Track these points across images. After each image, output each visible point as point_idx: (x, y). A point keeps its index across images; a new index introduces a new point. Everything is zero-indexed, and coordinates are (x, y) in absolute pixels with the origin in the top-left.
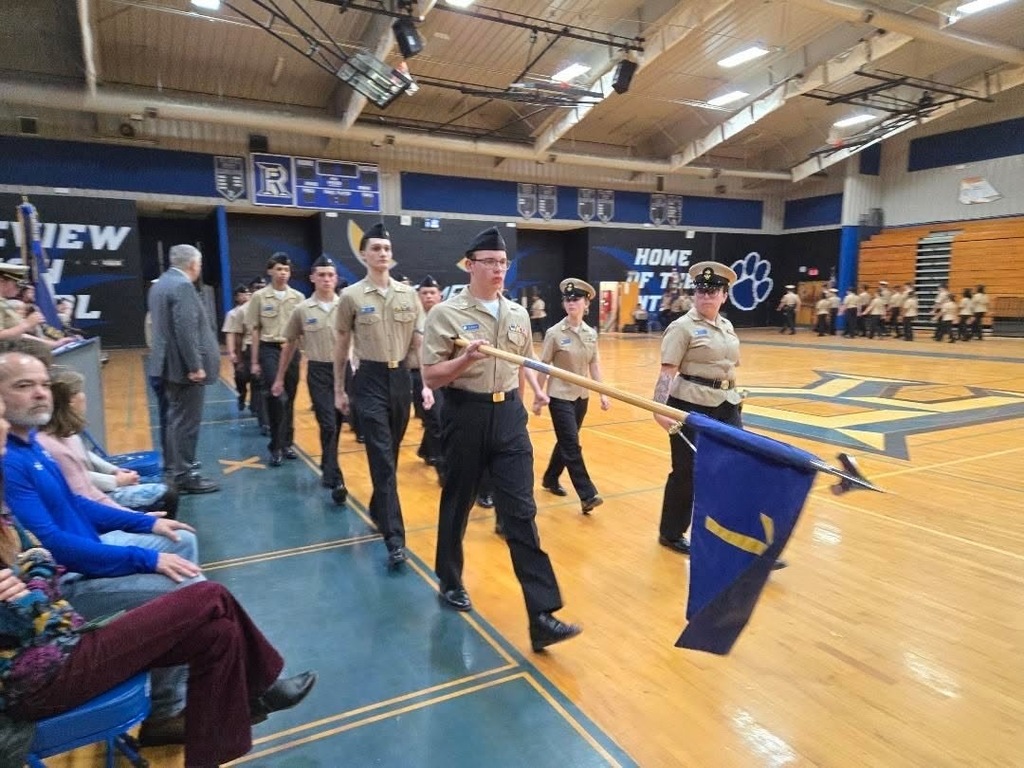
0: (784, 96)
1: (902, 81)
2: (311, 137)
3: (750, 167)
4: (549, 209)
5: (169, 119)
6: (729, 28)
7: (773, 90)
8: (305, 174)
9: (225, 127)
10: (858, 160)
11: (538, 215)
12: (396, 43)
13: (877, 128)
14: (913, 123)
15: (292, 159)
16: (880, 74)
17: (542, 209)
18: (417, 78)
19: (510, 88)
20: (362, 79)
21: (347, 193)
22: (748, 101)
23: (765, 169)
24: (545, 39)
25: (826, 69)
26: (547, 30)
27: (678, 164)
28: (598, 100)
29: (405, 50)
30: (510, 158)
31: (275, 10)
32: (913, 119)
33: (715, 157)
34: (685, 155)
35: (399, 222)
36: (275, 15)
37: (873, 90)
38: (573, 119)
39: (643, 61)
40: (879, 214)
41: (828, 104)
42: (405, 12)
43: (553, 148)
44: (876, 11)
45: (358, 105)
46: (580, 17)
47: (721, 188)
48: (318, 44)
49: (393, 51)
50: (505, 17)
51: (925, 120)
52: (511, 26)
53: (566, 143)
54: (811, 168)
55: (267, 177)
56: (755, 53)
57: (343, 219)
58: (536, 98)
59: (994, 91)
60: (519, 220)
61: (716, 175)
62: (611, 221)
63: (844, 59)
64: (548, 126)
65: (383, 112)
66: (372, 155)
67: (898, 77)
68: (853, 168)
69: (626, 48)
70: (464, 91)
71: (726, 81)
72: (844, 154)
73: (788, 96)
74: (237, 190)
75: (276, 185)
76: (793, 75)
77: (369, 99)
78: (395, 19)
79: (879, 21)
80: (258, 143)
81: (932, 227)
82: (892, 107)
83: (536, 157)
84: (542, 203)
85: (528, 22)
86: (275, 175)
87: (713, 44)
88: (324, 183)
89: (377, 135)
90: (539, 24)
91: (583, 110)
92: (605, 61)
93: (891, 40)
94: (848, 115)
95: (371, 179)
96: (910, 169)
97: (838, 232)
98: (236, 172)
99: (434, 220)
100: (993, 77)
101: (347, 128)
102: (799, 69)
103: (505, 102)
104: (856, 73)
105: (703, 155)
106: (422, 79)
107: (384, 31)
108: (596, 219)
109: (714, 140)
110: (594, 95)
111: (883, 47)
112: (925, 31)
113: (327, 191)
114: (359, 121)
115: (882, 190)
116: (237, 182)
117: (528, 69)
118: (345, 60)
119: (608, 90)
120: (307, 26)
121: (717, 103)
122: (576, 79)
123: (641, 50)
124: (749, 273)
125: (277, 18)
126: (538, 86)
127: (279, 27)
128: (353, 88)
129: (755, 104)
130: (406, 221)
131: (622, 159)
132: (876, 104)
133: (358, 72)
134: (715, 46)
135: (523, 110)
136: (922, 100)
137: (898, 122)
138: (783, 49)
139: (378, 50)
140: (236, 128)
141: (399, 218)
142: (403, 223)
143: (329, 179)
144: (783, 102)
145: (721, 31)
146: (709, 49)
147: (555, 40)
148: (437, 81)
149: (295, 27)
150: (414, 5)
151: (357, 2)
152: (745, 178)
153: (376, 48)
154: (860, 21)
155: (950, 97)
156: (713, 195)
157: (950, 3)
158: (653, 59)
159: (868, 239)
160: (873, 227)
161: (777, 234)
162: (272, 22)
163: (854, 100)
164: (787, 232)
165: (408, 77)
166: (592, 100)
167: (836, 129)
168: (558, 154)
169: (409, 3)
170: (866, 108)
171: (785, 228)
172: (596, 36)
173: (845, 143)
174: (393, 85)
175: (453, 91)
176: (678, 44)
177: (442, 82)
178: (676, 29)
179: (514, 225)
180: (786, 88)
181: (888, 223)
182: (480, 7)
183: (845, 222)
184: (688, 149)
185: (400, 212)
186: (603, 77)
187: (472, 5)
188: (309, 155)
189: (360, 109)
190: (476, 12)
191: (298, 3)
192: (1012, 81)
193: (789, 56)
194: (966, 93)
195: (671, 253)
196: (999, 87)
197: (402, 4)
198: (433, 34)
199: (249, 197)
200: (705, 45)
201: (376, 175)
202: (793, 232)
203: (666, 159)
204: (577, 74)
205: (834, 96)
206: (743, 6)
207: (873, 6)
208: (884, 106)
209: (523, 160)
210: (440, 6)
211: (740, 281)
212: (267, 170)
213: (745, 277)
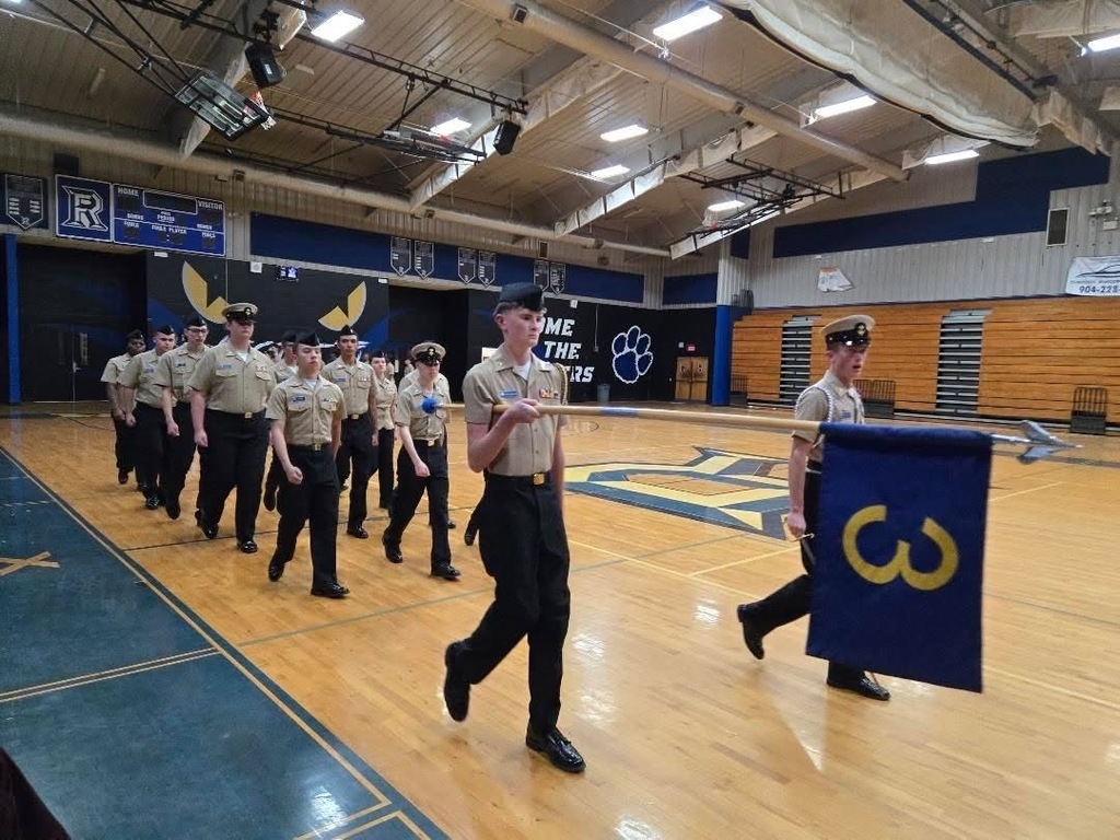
0: (663, 175)
1: (769, 172)
2: (138, 163)
3: (630, 242)
4: (425, 265)
6: (611, 102)
7: (653, 169)
8: (126, 205)
9: (22, 141)
10: (729, 241)
11: (413, 272)
12: (250, 70)
13: (746, 214)
14: (778, 213)
15: (112, 187)
16: (747, 163)
17: (418, 267)
18: (273, 111)
19: (383, 135)
20: (207, 105)
21: (183, 231)
22: (629, 177)
23: (645, 244)
24: (422, 88)
25: (700, 153)
26: (425, 79)
27: (561, 232)
28: (481, 158)
29: (260, 79)
30: (384, 209)
31: (97, 13)
32: (777, 209)
33: (596, 228)
34: (569, 224)
35: (249, 268)
36: (97, 19)
37: (743, 178)
38: (452, 176)
39: (528, 125)
40: (749, 295)
41: (703, 188)
42: (260, 38)
43: (428, 203)
44: (746, 104)
45: (200, 131)
46: (461, 71)
47: (603, 260)
48: (151, 59)
49: (247, 77)
50: (379, 59)
51: (787, 211)
52: (385, 71)
53: (444, 199)
54: (686, 248)
55: (77, 204)
56: (635, 131)
57: (175, 263)
58: (414, 148)
59: (845, 189)
60: (392, 276)
61: (598, 246)
62: (493, 284)
63: (715, 147)
64: (426, 179)
65: (235, 144)
66: (217, 190)
67: (764, 169)
68: (726, 250)
69: (509, 109)
70: (328, 130)
71: (607, 155)
72: (718, 236)
73: (666, 177)
74: (34, 218)
75: (88, 214)
76: (673, 154)
77: (212, 126)
78: (248, 44)
79: (748, 114)
80: (66, 162)
81: (795, 312)
82: (759, 196)
83: (412, 211)
84: (418, 261)
85: (404, 68)
86: (89, 203)
87: (595, 117)
88: (152, 216)
89: (225, 169)
90: (416, 71)
91: (464, 166)
92: (487, 120)
93: (759, 132)
94: (721, 200)
95: (215, 218)
96: (776, 255)
97: (714, 310)
98: (35, 196)
99: (291, 268)
100: (845, 177)
101: (185, 156)
102: (677, 150)
103: (379, 149)
104: (727, 160)
105: (587, 225)
106: (281, 113)
107: (236, 54)
108: (477, 280)
109: (596, 211)
110: (475, 153)
111: (753, 139)
112: (788, 128)
113: (156, 227)
114: (199, 151)
115: (752, 272)
116: (35, 208)
117: (404, 116)
118: (186, 81)
119: (490, 150)
120: (139, 37)
121: (599, 175)
122: (456, 133)
123: (524, 113)
124: (631, 347)
125: (99, 25)
126: (414, 136)
127: (102, 35)
128: (196, 113)
129: (636, 180)
130: (256, 267)
131: (504, 220)
132: (744, 191)
133: (201, 96)
134: (597, 118)
135: (398, 160)
136: (785, 192)
137: (764, 210)
138: (662, 130)
139: (228, 74)
140: (38, 143)
141: (249, 264)
142: (253, 270)
143: (159, 212)
144: (662, 181)
145: (602, 104)
146: (592, 121)
147: (434, 91)
148: (298, 118)
149: (123, 37)
150: (271, 32)
151: (203, 19)
152: (626, 252)
153: (226, 72)
154: (731, 112)
155: (809, 191)
156: (596, 266)
157: (808, 104)
158: (536, 124)
159: (740, 319)
160: (744, 307)
161: (657, 308)
162: (92, 27)
163: (726, 186)
164: (667, 307)
165: (263, 108)
166: (474, 158)
167: (711, 212)
168: (437, 210)
169: (264, 28)
170: (738, 194)
171: (664, 303)
172: (477, 92)
173: (718, 226)
174: (244, 115)
175: (317, 130)
176: (561, 112)
177: (304, 119)
178: (559, 97)
179: (385, 281)
180: (664, 168)
181: (757, 304)
182: (350, 45)
183: (720, 301)
184: (571, 218)
185: (249, 257)
186: (485, 136)
187: (341, 40)
188: (134, 184)
189: (203, 137)
190: (346, 50)
191: (127, 12)
192: (861, 181)
193: (666, 138)
194: (823, 188)
195: (555, 322)
196: (850, 186)
197: (257, 28)
198: (294, 67)
199: (51, 226)
200: (588, 116)
201: (219, 214)
202: (671, 307)
203: (550, 226)
204: (458, 130)
205: (708, 180)
206: (623, 84)
207: (743, 100)
208: (752, 194)
209: (397, 212)
210: (304, 37)
211: (623, 353)
212: (77, 196)
213: (627, 350)
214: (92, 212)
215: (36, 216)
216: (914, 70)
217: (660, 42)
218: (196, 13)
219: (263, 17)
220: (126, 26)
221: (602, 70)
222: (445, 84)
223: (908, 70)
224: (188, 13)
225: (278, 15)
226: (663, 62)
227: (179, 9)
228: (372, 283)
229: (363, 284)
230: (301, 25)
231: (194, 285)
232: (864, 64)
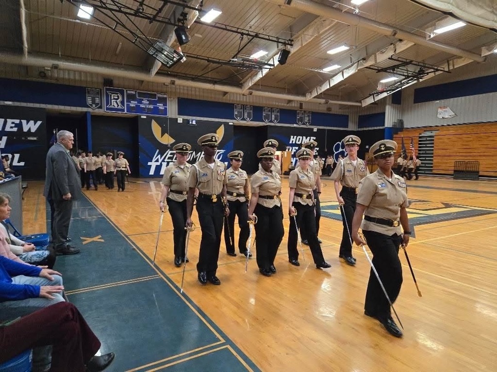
0: (357, 67)
1: (411, 62)
2: (134, 80)
3: (342, 100)
4: (249, 116)
5: (64, 70)
6: (331, 37)
7: (352, 65)
8: (131, 98)
9: (92, 74)
10: (391, 97)
11: (244, 119)
12: (176, 38)
13: (399, 83)
14: (415, 82)
15: (125, 90)
16: (400, 59)
17: (246, 116)
18: (186, 55)
19: (230, 61)
20: (160, 55)
21: (151, 107)
22: (341, 70)
23: (349, 100)
24: (247, 39)
25: (376, 56)
26: (248, 35)
27: (309, 97)
28: (272, 67)
29: (180, 42)
30: (231, 93)
31: (117, 20)
32: (415, 80)
33: (326, 95)
34: (312, 93)
35: (177, 121)
36: (117, 23)
37: (397, 66)
38: (260, 76)
39: (293, 50)
40: (401, 122)
41: (377, 72)
42: (180, 24)
43: (250, 88)
44: (398, 31)
45: (158, 66)
46: (263, 29)
47: (329, 109)
48: (138, 37)
49: (175, 41)
50: (228, 28)
51: (421, 80)
52: (232, 32)
53: (257, 86)
54: (370, 101)
55: (112, 98)
56: (343, 48)
57: (149, 121)
58: (243, 65)
59: (451, 68)
60: (234, 121)
61: (327, 103)
62: (278, 123)
63: (383, 53)
64: (248, 79)
65: (171, 70)
66: (164, 89)
67: (408, 61)
68: (389, 101)
69: (285, 44)
70: (208, 61)
71: (331, 60)
72: (385, 95)
73: (359, 68)
74: (97, 104)
75: (116, 102)
76: (361, 58)
77: (162, 63)
78: (176, 27)
79: (399, 35)
80: (108, 82)
81: (425, 129)
82: (406, 74)
83: (243, 93)
84: (246, 114)
85: (239, 31)
86: (116, 97)
87: (325, 44)
88: (140, 102)
89: (167, 80)
90: (244, 32)
91: (265, 71)
92: (275, 50)
93: (405, 44)
94: (387, 77)
95: (163, 101)
96: (415, 102)
97: (384, 130)
98: (97, 96)
99: (193, 120)
100: (451, 62)
101: (152, 77)
102: (364, 56)
103: (229, 67)
104: (389, 58)
105: (321, 93)
106: (189, 55)
107: (171, 32)
108: (271, 121)
109: (326, 87)
110: (270, 65)
111: (402, 47)
112: (420, 40)
113: (142, 106)
114: (158, 73)
115: (402, 111)
116: (97, 100)
117: (239, 52)
118: (152, 45)
119: (277, 63)
120: (133, 29)
121: (327, 70)
122: (261, 57)
123: (291, 45)
124: (343, 148)
125: (118, 25)
126: (244, 60)
127: (120, 29)
128: (155, 58)
129: (344, 71)
130: (180, 120)
131: (283, 94)
132: (398, 73)
133: (157, 51)
134: (326, 44)
135: (237, 71)
136: (419, 71)
137: (409, 81)
138: (356, 47)
139: (168, 41)
140: (97, 74)
141: (177, 119)
142: (179, 122)
143: (143, 100)
144: (357, 71)
145: (328, 38)
146: (323, 46)
147: (252, 39)
148: (196, 56)
149: (127, 29)
150: (185, 21)
151: (158, 18)
152: (340, 105)
153: (167, 40)
154: (390, 36)
155: (433, 70)
156: (326, 112)
157: (430, 28)
158: (297, 49)
159: (397, 134)
160: (398, 128)
161: (355, 130)
162: (116, 26)
163: (389, 71)
164: (360, 130)
165: (182, 54)
166: (269, 67)
167: (381, 83)
168: (253, 91)
169: (182, 20)
170: (394, 74)
171: (358, 128)
172: (271, 38)
173: (385, 90)
174: (174, 57)
175: (204, 61)
176: (308, 43)
177: (198, 57)
178: (307, 37)
179: (232, 124)
180: (358, 64)
181: (405, 127)
182: (216, 23)
183: (386, 126)
184: (314, 91)
185: (177, 116)
186: (274, 57)
187: (212, 22)
188: (133, 89)
189: (159, 68)
190: (215, 25)
191: (129, 19)
192: (459, 64)
193: (359, 51)
194: (439, 68)
195: (306, 138)
196: (453, 66)
197: (179, 20)
198: (194, 35)
199: (103, 108)
200: (320, 45)
201: (166, 99)
202: (362, 129)
203: (304, 95)
204: (262, 55)
205: (379, 68)
206: (338, 27)
207: (396, 29)
208: (402, 73)
209: (237, 94)
210: (198, 22)
211: (339, 152)
212: (112, 95)
213: (341, 150)
214: (118, 101)
215: (98, 104)
216: (485, 7)
217: (355, 6)
218: (155, 16)
219: (181, 15)
220: (129, 25)
221: (327, 22)
222: (257, 36)
223: (482, 7)
224: (152, 17)
225: (187, 14)
226: (356, 15)
227: (149, 15)
228: (226, 124)
229: (223, 125)
230: (196, 17)
231: (156, 129)
232: (458, 7)
